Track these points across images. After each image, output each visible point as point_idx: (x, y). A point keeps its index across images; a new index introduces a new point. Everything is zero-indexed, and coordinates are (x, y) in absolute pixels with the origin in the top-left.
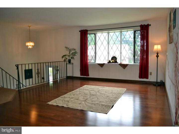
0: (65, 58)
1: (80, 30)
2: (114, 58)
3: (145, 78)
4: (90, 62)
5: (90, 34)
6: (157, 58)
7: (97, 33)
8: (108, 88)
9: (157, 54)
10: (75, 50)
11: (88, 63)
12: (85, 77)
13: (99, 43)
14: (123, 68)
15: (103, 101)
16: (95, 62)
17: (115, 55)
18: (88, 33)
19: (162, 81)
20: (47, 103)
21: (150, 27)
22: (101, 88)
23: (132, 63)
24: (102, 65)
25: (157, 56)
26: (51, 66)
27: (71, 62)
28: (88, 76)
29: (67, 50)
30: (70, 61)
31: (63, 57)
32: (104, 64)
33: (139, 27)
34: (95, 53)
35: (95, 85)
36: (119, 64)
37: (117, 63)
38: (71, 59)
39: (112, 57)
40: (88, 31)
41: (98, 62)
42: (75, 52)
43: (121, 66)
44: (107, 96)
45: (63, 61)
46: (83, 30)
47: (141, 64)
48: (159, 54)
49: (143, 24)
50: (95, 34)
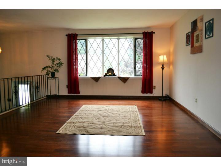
0: (48, 70)
1: (67, 34)
2: (111, 70)
3: (149, 93)
4: (80, 76)
5: (79, 40)
6: (163, 70)
7: (88, 39)
8: (115, 107)
9: (163, 65)
10: (59, 59)
11: (79, 77)
12: (75, 95)
13: (90, 52)
14: (123, 82)
15: (126, 122)
16: (86, 75)
17: (111, 66)
18: (78, 38)
19: (168, 95)
20: (57, 132)
21: (154, 35)
22: (106, 107)
23: (133, 76)
24: (96, 79)
25: (162, 68)
26: (22, 82)
27: (55, 76)
28: (79, 93)
29: (49, 60)
30: (53, 75)
31: (43, 69)
32: (99, 78)
33: (142, 34)
34: (86, 64)
35: (94, 104)
36: (118, 78)
37: (116, 76)
38: (54, 72)
39: (108, 69)
40: (78, 36)
41: (91, 75)
42: (60, 63)
43: (120, 79)
44: (125, 116)
45: (45, 75)
46: (71, 34)
47: (144, 77)
48: (164, 66)
49: (146, 32)
50: (86, 40)
